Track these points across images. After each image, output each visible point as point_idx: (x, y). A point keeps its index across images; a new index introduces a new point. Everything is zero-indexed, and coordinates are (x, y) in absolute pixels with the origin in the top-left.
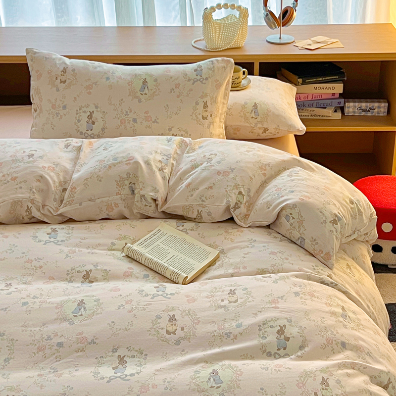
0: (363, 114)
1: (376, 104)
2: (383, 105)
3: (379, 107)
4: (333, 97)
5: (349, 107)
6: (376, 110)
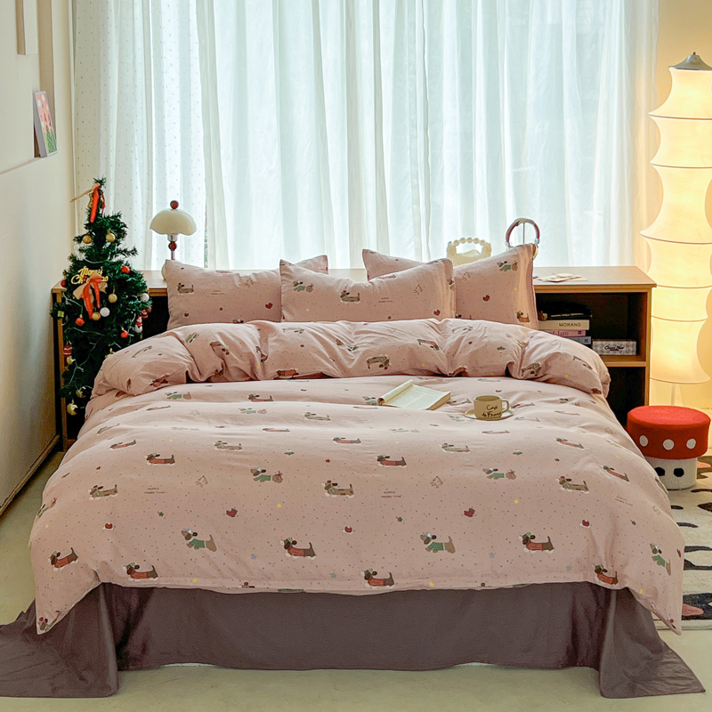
0: (611, 353)
1: (624, 343)
2: (631, 343)
3: (627, 346)
4: (580, 334)
5: (596, 346)
6: (624, 349)
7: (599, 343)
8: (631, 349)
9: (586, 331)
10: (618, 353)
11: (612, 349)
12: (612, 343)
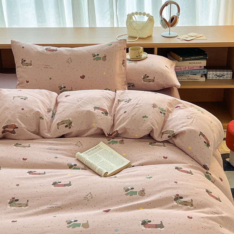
0: (218, 78)
2: (230, 73)
3: (227, 74)
4: (200, 68)
5: (209, 74)
6: (225, 76)
7: (211, 72)
8: (229, 76)
9: (204, 66)
10: (221, 78)
11: (218, 76)
12: (218, 73)
